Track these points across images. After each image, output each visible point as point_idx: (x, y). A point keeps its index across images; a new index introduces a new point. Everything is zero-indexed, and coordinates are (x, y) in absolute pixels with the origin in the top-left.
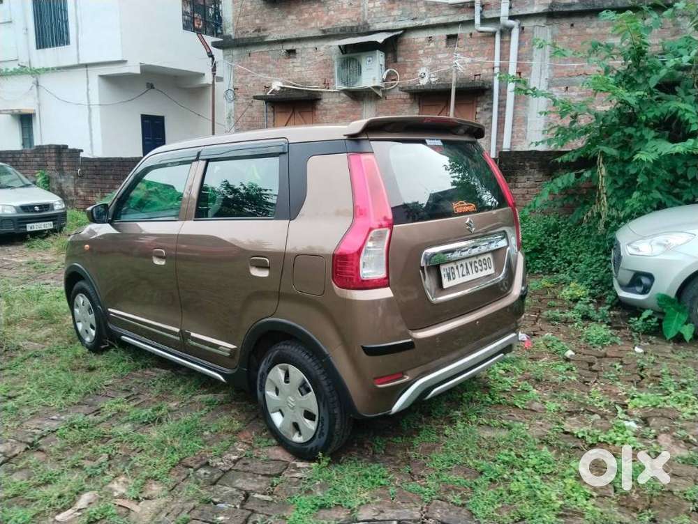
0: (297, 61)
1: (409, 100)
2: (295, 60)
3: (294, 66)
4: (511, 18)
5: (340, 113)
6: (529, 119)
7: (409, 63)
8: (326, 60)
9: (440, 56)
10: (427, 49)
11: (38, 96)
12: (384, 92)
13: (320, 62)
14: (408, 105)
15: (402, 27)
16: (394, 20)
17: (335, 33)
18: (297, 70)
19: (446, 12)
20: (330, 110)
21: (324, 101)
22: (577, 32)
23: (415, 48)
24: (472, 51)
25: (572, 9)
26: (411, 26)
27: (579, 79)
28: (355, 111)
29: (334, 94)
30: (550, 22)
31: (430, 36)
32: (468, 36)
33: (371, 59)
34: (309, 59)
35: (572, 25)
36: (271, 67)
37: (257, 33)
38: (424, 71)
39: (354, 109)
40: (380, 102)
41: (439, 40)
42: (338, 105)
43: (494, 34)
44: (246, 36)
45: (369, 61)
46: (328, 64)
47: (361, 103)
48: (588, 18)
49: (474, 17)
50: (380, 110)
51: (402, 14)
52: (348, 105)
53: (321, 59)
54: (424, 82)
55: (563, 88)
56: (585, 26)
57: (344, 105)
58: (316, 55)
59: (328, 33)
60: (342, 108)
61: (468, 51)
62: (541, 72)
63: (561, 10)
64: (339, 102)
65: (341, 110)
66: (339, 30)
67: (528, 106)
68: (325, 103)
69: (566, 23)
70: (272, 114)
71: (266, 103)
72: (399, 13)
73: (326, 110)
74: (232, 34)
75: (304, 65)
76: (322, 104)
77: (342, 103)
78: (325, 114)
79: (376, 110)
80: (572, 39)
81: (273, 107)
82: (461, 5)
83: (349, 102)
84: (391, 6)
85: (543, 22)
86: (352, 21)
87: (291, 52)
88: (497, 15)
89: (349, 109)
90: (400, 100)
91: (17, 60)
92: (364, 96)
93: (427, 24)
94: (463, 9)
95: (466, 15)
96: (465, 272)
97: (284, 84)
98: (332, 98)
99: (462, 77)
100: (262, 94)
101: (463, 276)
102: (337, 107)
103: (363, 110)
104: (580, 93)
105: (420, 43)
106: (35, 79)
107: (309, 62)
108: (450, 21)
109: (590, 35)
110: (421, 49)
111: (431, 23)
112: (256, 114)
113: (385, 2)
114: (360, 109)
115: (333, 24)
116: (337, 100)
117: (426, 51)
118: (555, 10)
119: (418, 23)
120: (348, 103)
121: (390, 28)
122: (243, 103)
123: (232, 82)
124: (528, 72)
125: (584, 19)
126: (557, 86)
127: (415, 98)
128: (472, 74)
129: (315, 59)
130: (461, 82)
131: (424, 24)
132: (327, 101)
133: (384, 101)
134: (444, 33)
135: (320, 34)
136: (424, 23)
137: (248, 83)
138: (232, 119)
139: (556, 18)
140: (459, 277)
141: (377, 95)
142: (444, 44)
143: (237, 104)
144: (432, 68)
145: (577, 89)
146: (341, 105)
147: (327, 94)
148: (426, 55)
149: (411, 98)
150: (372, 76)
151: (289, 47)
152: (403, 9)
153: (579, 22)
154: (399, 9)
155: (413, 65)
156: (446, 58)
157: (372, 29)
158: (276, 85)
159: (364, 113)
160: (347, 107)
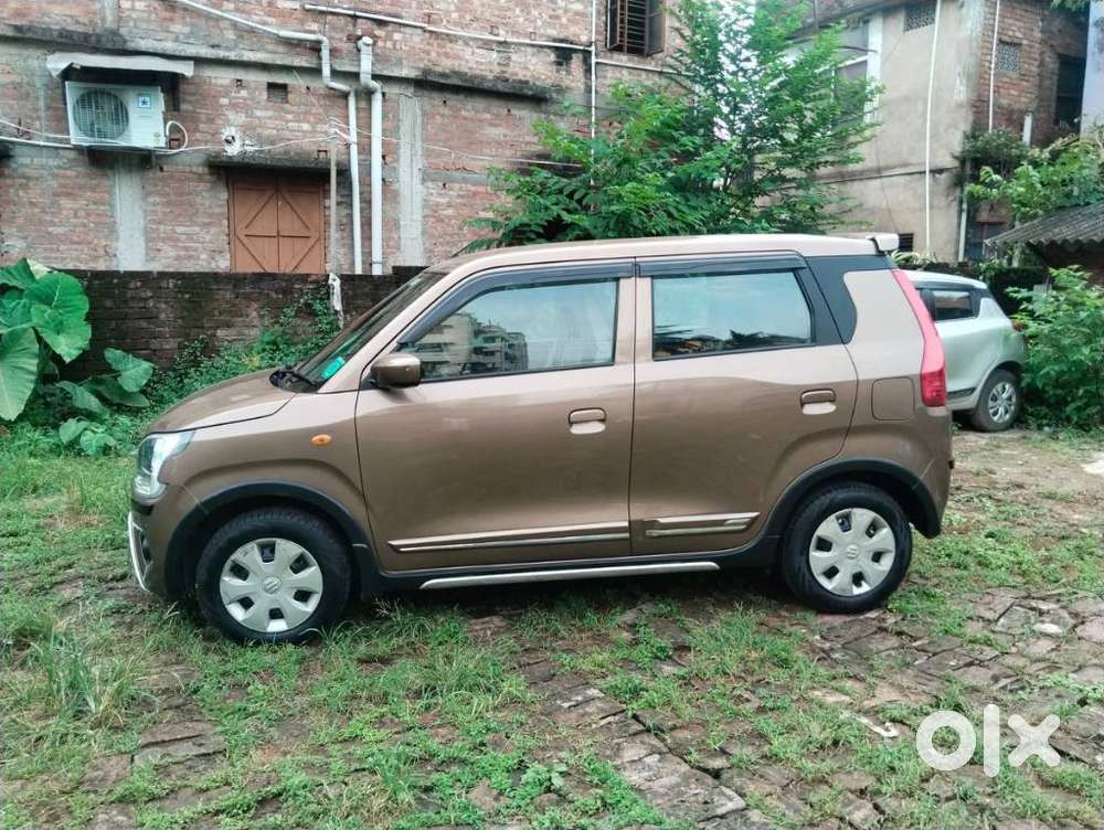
1: (208, 177)
4: (375, 77)
6: (402, 223)
7: (203, 116)
8: (20, 84)
9: (258, 113)
10: (234, 98)
12: (158, 157)
14: (209, 185)
15: (194, 55)
16: (176, 40)
17: (47, 38)
19: (270, 47)
20: (37, 179)
21: (20, 160)
22: (450, 113)
23: (213, 93)
24: (311, 114)
25: (449, 82)
26: (209, 56)
27: (457, 175)
28: (97, 185)
29: (45, 151)
30: (419, 94)
31: (239, 78)
32: (304, 90)
33: (147, 99)
35: (445, 102)
38: (233, 133)
39: (93, 182)
40: (150, 174)
41: (256, 88)
42: (56, 171)
43: (345, 96)
45: (144, 103)
46: (23, 90)
47: (110, 173)
48: (462, 97)
49: (320, 64)
50: (149, 188)
51: (192, 33)
52: (79, 173)
54: (233, 150)
55: (441, 184)
56: (459, 106)
57: (69, 173)
59: (29, 35)
60: (65, 177)
61: (306, 113)
62: (412, 160)
63: (436, 80)
65: (63, 181)
66: (55, 34)
67: (398, 203)
68: (22, 165)
69: (437, 98)
72: (187, 30)
73: (28, 178)
76: (14, 165)
77: (66, 169)
78: (24, 187)
79: (143, 187)
80: (446, 120)
82: (295, 42)
83: (82, 168)
84: (168, 14)
85: (410, 91)
86: (78, 22)
88: (353, 69)
89: (81, 181)
90: (190, 176)
92: (116, 160)
93: (237, 58)
94: (298, 49)
95: (304, 58)
98: (40, 156)
99: (299, 151)
102: (55, 176)
103: (114, 186)
104: (461, 193)
105: (221, 86)
108: (279, 62)
109: (465, 118)
110: (223, 97)
111: (245, 58)
113: (156, 5)
114: (111, 183)
115: (31, 18)
117: (233, 101)
118: (429, 78)
119: (221, 54)
120: (80, 169)
121: (168, 52)
124: (395, 157)
125: (458, 97)
126: (433, 181)
127: (219, 174)
128: (314, 148)
130: (296, 158)
131: (233, 58)
133: (159, 174)
134: (265, 78)
135: (10, 33)
136: (232, 56)
139: (426, 89)
142: (265, 95)
144: (246, 130)
145: (457, 186)
146: (62, 172)
147: (26, 149)
148: (234, 106)
149: (211, 174)
150: (152, 130)
152: (192, 25)
153: (453, 100)
154: (185, 24)
155: (211, 121)
156: (270, 118)
157: (131, 46)
159: (117, 190)
160: (77, 177)
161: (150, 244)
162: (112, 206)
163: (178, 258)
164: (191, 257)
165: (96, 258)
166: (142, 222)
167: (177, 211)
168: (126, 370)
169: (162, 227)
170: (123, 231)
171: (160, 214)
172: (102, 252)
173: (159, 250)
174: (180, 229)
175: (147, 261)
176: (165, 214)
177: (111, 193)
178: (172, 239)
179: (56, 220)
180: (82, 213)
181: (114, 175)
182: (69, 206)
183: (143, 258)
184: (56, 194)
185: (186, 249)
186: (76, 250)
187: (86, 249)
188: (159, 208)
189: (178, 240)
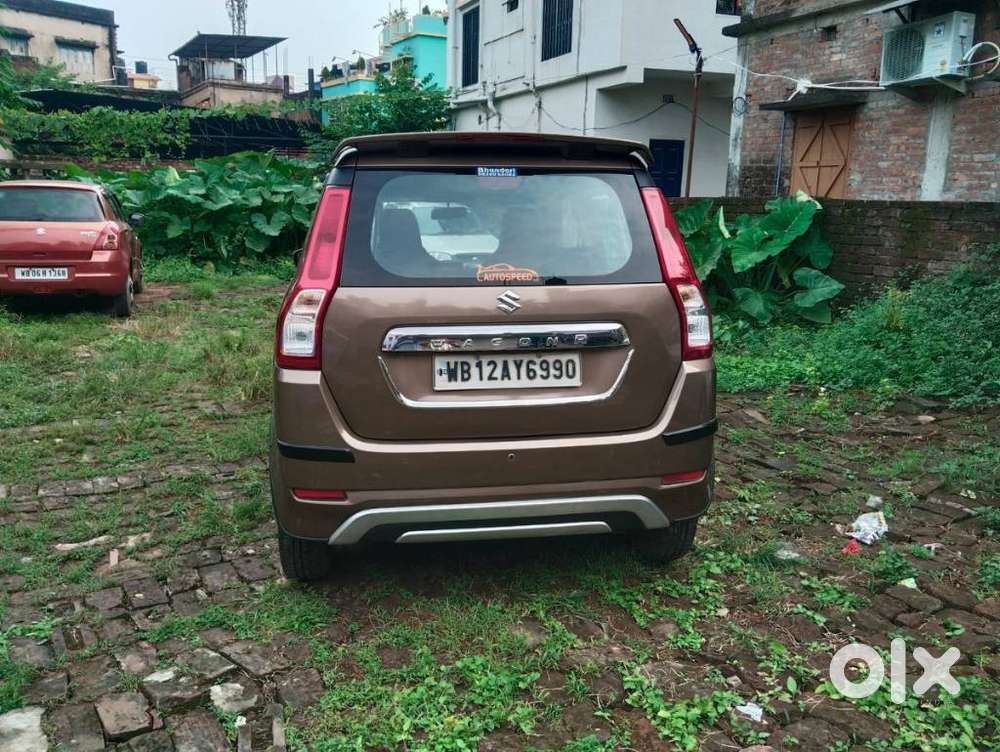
0: (837, 44)
2: (834, 43)
3: (832, 53)
5: (894, 124)
8: (881, 38)
11: (539, 120)
12: (969, 84)
13: (871, 42)
18: (836, 58)
20: (878, 120)
21: (872, 105)
28: (919, 119)
33: (941, 28)
34: (854, 40)
36: (799, 56)
37: (784, 6)
39: (916, 117)
40: (962, 102)
42: (891, 111)
44: (770, 12)
45: (939, 32)
47: (929, 106)
50: (959, 117)
52: (907, 109)
53: (873, 36)
57: (901, 111)
58: (866, 31)
60: (896, 115)
64: (894, 107)
65: (894, 119)
68: (872, 109)
70: (792, 131)
71: (785, 114)
73: (872, 120)
74: (752, 12)
75: (847, 50)
76: (866, 110)
77: (898, 108)
78: (869, 128)
79: (954, 117)
81: (795, 120)
83: (908, 105)
87: (830, 32)
89: (908, 118)
91: (523, 77)
96: (498, 373)
97: (813, 82)
98: (882, 100)
100: (782, 101)
101: (491, 378)
102: (889, 115)
103: (930, 119)
106: (537, 100)
107: (854, 44)
112: (771, 133)
114: (926, 117)
116: (890, 104)
120: (906, 107)
122: (755, 117)
123: (744, 87)
129: (864, 38)
132: (875, 106)
133: (970, 101)
137: (765, 85)
138: (739, 141)
140: (481, 378)
141: (958, 92)
143: (749, 117)
146: (895, 111)
147: (875, 95)
150: (941, 59)
151: (827, 22)
158: (803, 85)
159: (932, 123)
160: (906, 114)
161: (949, 174)
162: (926, 139)
163: (970, 188)
164: (982, 186)
165: (904, 190)
166: (947, 151)
167: (978, 138)
168: (814, 288)
169: (962, 156)
170: (930, 164)
171: (963, 142)
172: (910, 182)
173: (955, 180)
174: (977, 157)
175: (944, 191)
176: (968, 142)
177: (927, 126)
178: (968, 168)
179: (885, 155)
180: (903, 148)
181: (932, 108)
182: (895, 142)
183: (941, 188)
184: (889, 133)
185: (980, 178)
186: (892, 182)
187: (900, 181)
188: (964, 137)
189: (973, 169)
